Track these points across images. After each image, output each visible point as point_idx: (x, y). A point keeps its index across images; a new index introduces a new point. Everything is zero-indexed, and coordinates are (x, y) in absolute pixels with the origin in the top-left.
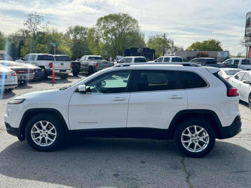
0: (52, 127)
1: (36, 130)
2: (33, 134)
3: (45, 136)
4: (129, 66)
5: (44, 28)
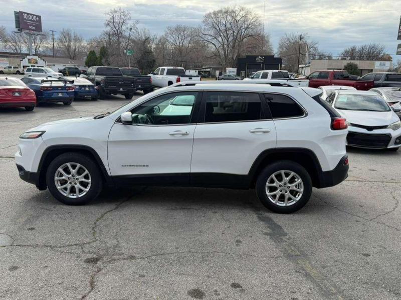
0: (85, 171)
1: (61, 175)
2: (57, 180)
3: (75, 184)
4: (194, 85)
5: (131, 29)
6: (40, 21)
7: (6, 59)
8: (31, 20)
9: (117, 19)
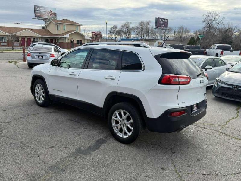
5: (219, 23)
6: (167, 22)
7: (148, 42)
8: (163, 22)
9: (210, 18)
